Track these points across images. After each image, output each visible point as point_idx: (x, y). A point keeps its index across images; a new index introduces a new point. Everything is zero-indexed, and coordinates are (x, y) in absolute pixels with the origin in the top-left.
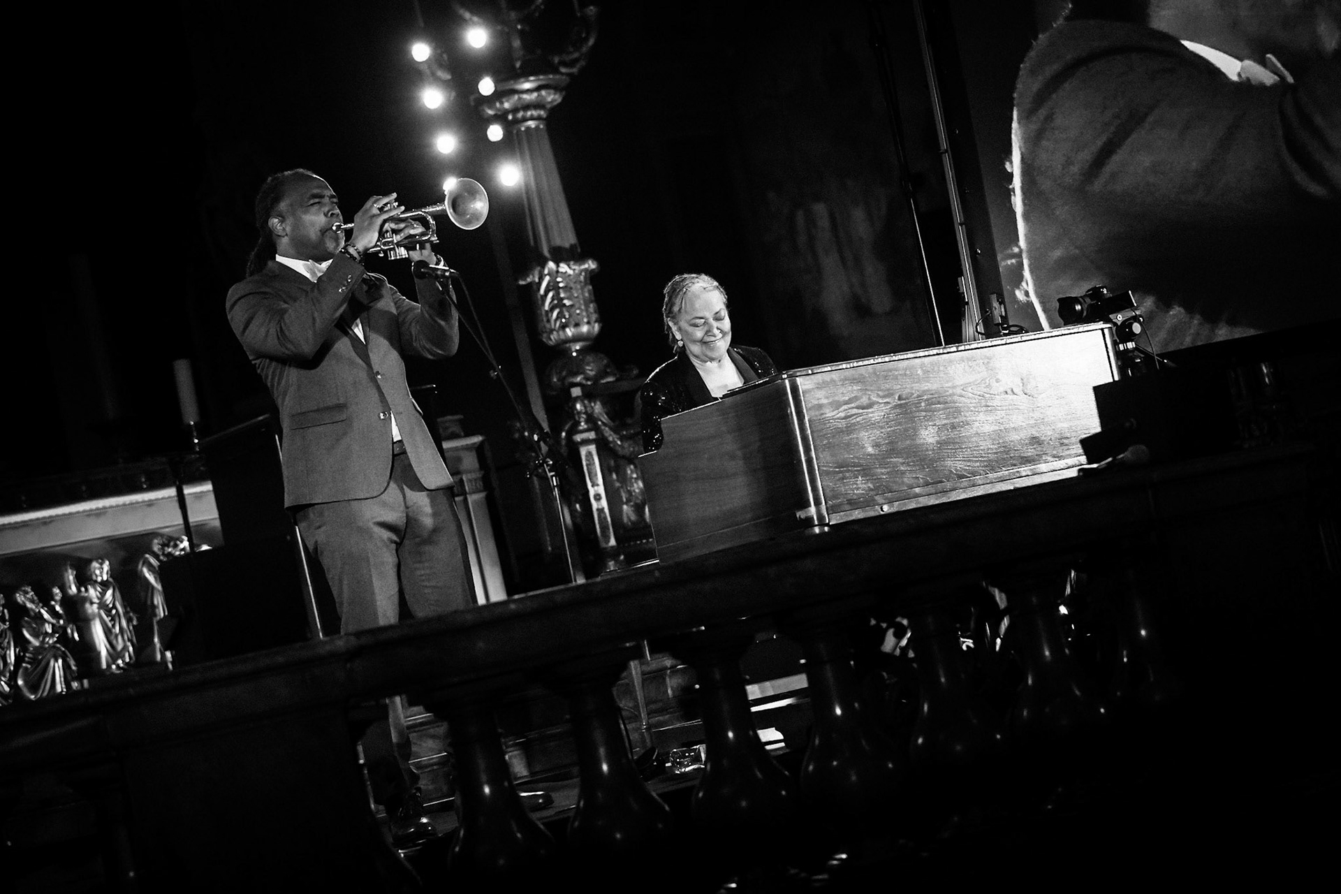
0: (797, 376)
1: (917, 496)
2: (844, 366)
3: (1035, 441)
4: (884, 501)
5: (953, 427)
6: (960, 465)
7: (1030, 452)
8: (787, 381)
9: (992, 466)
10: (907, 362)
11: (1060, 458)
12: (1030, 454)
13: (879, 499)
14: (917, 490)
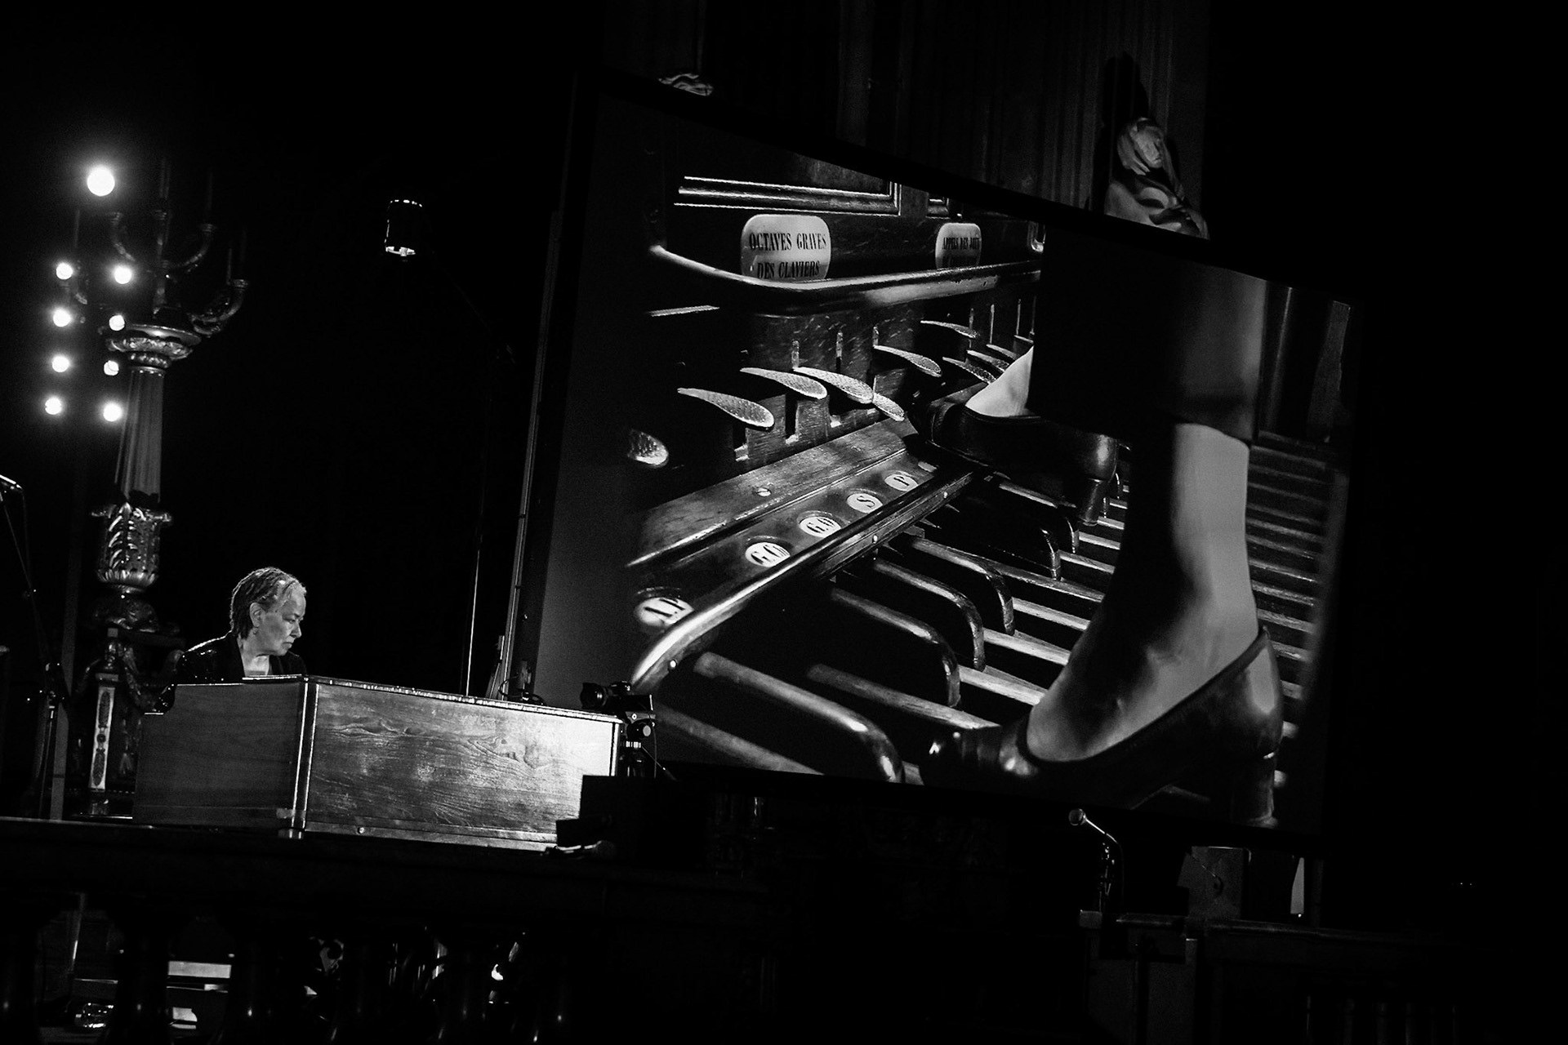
0: (318, 683)
1: (396, 827)
2: (365, 686)
3: (521, 807)
4: (361, 823)
5: (450, 773)
6: (444, 810)
7: (513, 817)
8: (307, 684)
9: (475, 819)
10: (426, 700)
11: (540, 831)
12: (512, 819)
13: (359, 820)
14: (397, 822)
